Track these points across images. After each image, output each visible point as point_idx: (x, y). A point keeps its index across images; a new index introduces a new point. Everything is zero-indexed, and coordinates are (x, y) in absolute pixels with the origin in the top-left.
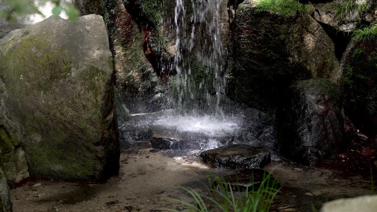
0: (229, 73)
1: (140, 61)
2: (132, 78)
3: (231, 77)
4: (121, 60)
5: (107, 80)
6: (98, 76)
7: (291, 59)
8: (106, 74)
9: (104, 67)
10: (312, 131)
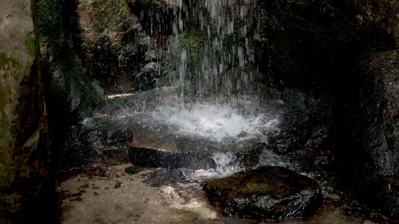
0: (261, 33)
1: (119, 13)
2: (107, 40)
3: (263, 39)
4: (88, 13)
5: (22, 77)
6: (4, 70)
7: (361, 18)
8: (21, 66)
9: (16, 52)
10: (394, 148)
